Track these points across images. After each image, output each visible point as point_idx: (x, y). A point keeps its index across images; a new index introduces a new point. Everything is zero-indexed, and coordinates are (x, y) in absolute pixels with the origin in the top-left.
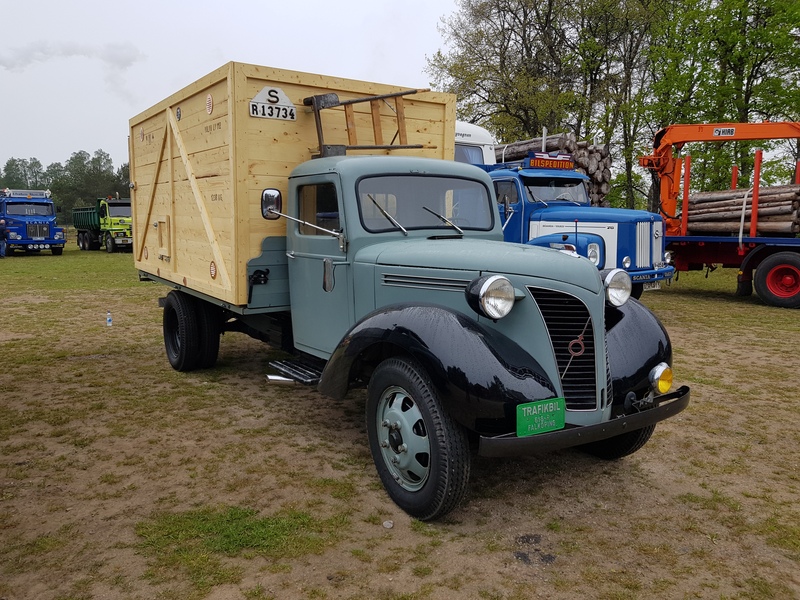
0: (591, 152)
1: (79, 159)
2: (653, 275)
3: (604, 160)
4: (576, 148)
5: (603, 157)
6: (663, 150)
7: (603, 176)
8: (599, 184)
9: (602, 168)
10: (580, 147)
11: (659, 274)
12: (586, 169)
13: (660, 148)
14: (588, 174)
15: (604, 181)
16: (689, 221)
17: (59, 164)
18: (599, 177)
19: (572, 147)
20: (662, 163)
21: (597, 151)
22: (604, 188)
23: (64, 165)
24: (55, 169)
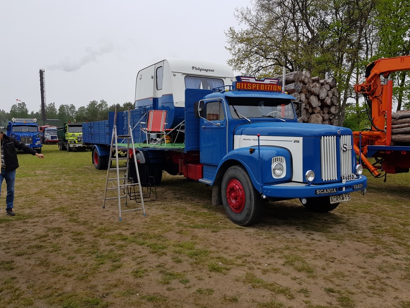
0: (322, 84)
1: (93, 104)
2: (341, 188)
3: (333, 90)
4: (311, 81)
5: (331, 88)
6: (372, 78)
7: (332, 101)
8: (329, 107)
9: (331, 95)
10: (314, 81)
11: (347, 187)
12: (318, 96)
13: (370, 77)
14: (319, 99)
15: (332, 104)
16: (393, 134)
17: (84, 107)
18: (328, 101)
19: (306, 81)
20: (372, 88)
21: (327, 83)
22: (333, 110)
23: (86, 108)
24: (82, 109)
